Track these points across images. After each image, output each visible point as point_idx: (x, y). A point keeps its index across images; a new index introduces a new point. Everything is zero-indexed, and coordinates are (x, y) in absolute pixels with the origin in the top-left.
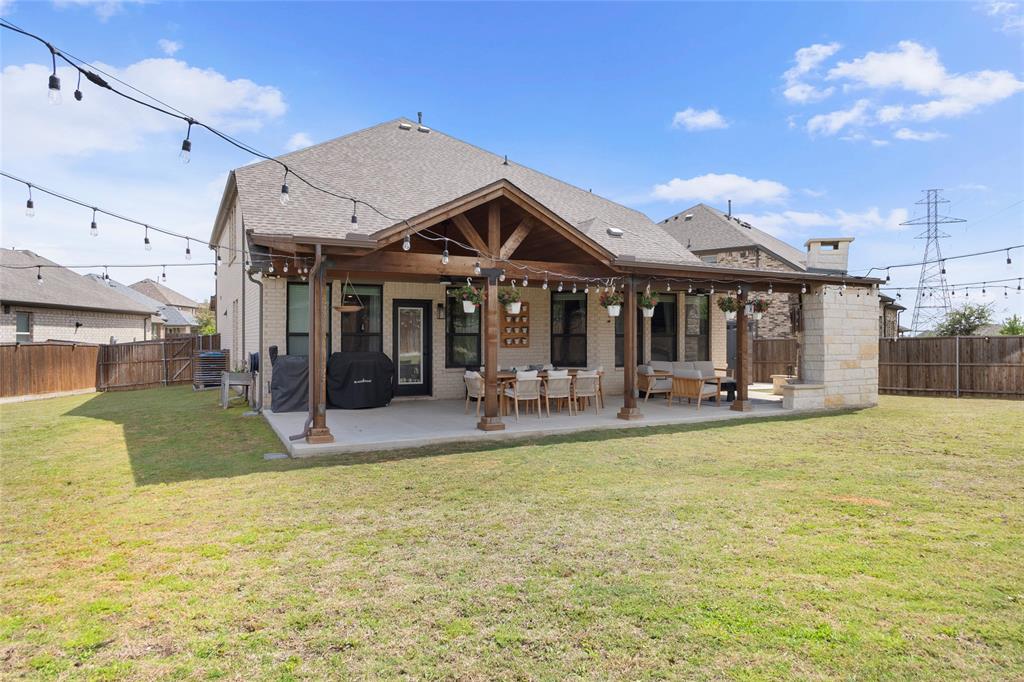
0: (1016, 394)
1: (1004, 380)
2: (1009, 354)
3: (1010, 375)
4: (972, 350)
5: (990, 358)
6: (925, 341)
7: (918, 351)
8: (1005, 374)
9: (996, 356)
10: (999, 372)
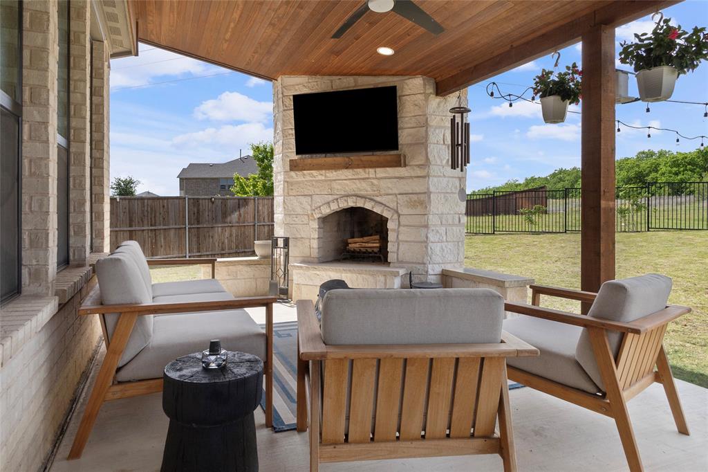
0: (236, 253)
1: (226, 241)
2: (230, 215)
3: (231, 235)
4: (198, 212)
5: (214, 219)
6: (150, 202)
7: (143, 211)
8: (227, 234)
9: (220, 217)
10: (222, 232)
